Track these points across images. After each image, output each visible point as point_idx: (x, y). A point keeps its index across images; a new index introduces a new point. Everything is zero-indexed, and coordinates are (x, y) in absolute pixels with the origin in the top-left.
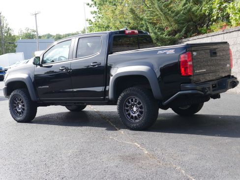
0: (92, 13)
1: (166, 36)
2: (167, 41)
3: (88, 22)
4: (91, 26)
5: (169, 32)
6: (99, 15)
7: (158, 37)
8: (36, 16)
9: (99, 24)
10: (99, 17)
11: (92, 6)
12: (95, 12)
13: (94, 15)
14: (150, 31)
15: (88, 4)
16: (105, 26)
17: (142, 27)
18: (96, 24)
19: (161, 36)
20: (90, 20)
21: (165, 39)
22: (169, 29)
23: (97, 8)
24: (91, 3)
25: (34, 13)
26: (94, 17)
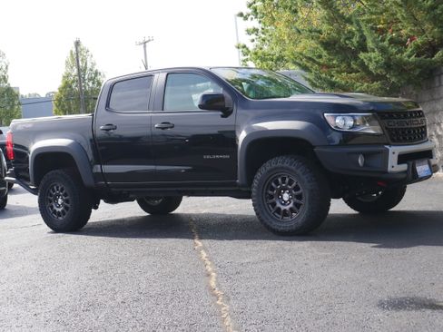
0: (249, 32)
1: (409, 57)
2: (414, 69)
3: (241, 50)
4: (246, 57)
5: (418, 47)
6: (263, 36)
7: (389, 58)
8: (145, 47)
9: (264, 54)
10: (264, 40)
11: (249, 18)
12: (255, 30)
13: (253, 36)
14: (370, 44)
15: (241, 15)
16: (275, 57)
17: (349, 39)
18: (256, 54)
19: (398, 56)
20: (244, 47)
21: (407, 63)
22: (419, 40)
23: (260, 22)
24: (246, 11)
25: (142, 41)
26: (253, 41)
